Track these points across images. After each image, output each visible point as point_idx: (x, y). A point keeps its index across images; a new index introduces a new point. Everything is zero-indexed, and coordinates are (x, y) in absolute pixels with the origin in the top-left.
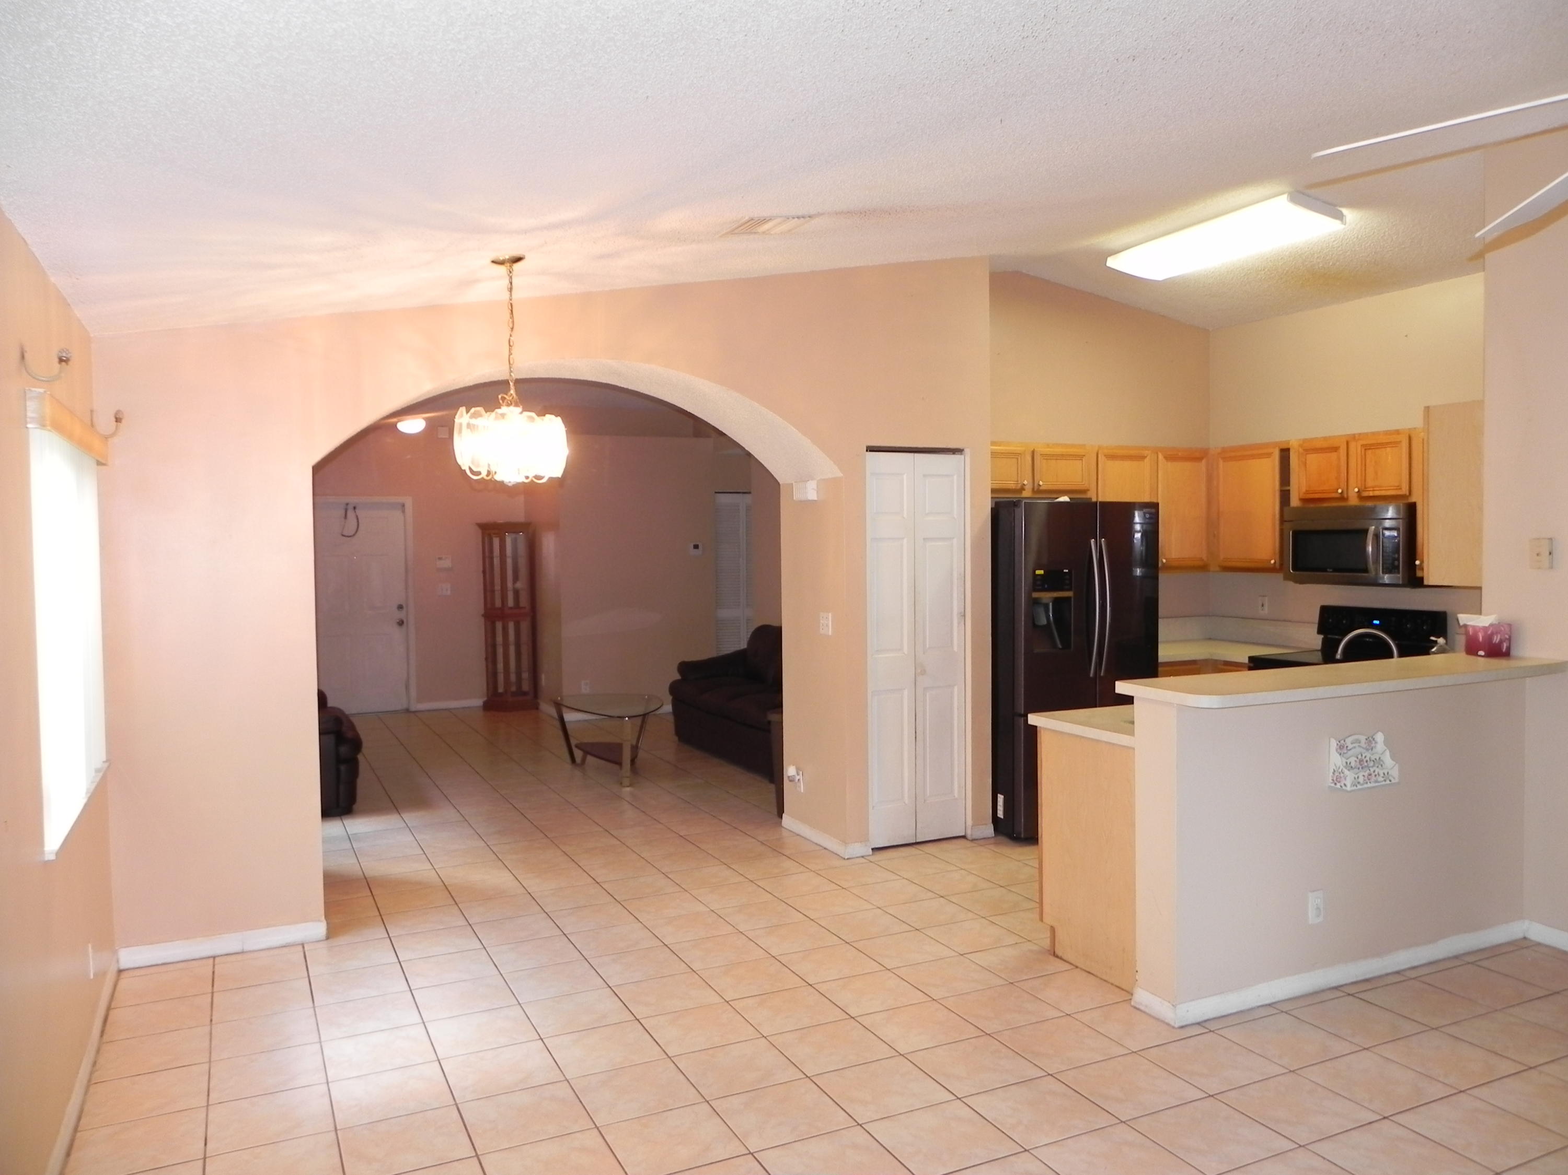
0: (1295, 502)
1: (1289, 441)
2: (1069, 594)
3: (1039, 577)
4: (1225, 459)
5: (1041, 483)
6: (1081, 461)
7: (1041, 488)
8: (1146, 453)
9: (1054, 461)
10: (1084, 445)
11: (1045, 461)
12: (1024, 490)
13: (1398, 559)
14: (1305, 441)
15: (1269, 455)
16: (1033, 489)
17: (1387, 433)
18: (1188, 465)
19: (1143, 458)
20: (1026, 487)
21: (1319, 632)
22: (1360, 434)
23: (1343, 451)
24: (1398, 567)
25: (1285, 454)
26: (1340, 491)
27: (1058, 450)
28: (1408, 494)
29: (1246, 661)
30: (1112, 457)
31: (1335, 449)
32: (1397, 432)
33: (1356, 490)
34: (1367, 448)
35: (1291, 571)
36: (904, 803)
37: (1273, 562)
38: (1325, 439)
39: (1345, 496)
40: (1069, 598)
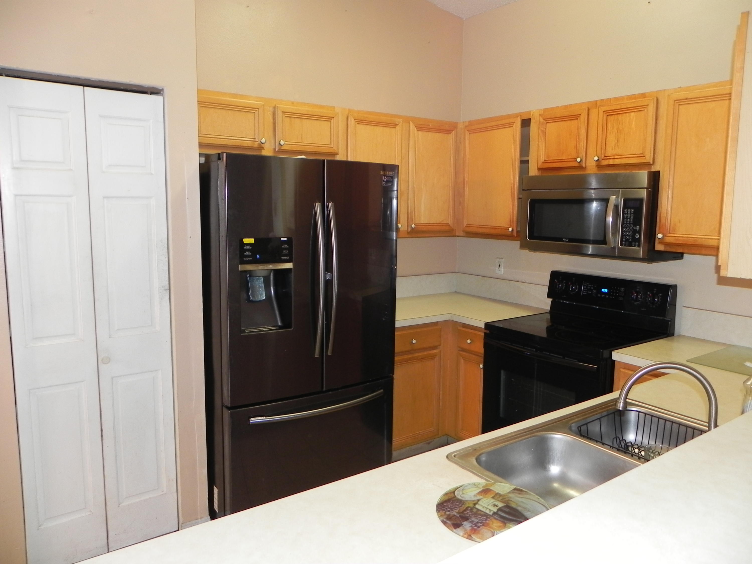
0: (533, 171)
1: (530, 111)
2: (289, 265)
3: (248, 247)
4: (471, 132)
5: (282, 142)
6: (329, 123)
7: (283, 148)
8: (397, 120)
9: (298, 121)
10: (334, 107)
11: (288, 119)
12: (263, 148)
13: (640, 232)
14: (545, 110)
15: (510, 125)
16: (275, 149)
17: (631, 97)
18: (438, 136)
19: (394, 125)
20: (264, 146)
21: (549, 296)
22: (602, 100)
23: (583, 118)
24: (639, 240)
25: (526, 123)
26: (579, 160)
27: (304, 110)
28: (652, 163)
29: (483, 326)
30: (361, 121)
31: (575, 117)
32: (644, 95)
33: (596, 158)
34: (609, 114)
35: (528, 239)
36: (90, 511)
37: (510, 229)
38: (566, 107)
39: (584, 165)
40: (289, 270)
